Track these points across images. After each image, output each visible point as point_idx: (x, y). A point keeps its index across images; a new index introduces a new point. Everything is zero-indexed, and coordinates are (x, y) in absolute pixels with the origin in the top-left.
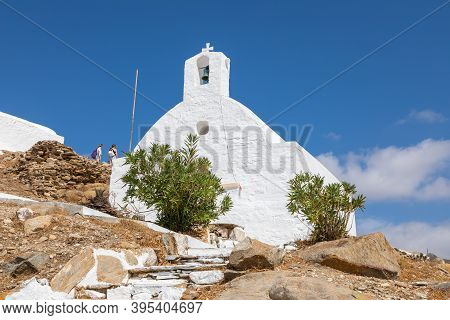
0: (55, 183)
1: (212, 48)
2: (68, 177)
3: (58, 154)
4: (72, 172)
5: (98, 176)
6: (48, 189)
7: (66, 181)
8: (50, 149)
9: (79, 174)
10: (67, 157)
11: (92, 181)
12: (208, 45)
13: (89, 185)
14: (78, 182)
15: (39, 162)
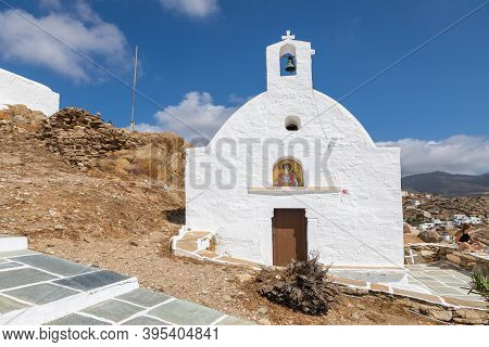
0: (87, 152)
1: (293, 37)
2: (99, 147)
3: (85, 122)
4: (101, 141)
5: (124, 143)
6: (81, 158)
7: (97, 149)
8: (78, 117)
9: (108, 143)
10: (96, 126)
11: (119, 149)
12: (288, 32)
13: (117, 152)
14: (108, 150)
15: (66, 129)
